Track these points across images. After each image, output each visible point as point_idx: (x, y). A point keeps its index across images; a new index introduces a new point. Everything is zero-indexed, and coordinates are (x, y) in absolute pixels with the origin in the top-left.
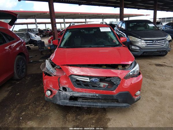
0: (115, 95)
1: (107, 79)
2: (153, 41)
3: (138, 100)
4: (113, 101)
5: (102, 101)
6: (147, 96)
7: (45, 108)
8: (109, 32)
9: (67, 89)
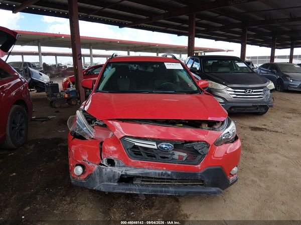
0: (200, 172)
1: (187, 144)
2: (245, 90)
3: (235, 181)
4: (195, 183)
5: (176, 184)
6: (244, 178)
7: (68, 199)
8: (180, 70)
9: (116, 162)
